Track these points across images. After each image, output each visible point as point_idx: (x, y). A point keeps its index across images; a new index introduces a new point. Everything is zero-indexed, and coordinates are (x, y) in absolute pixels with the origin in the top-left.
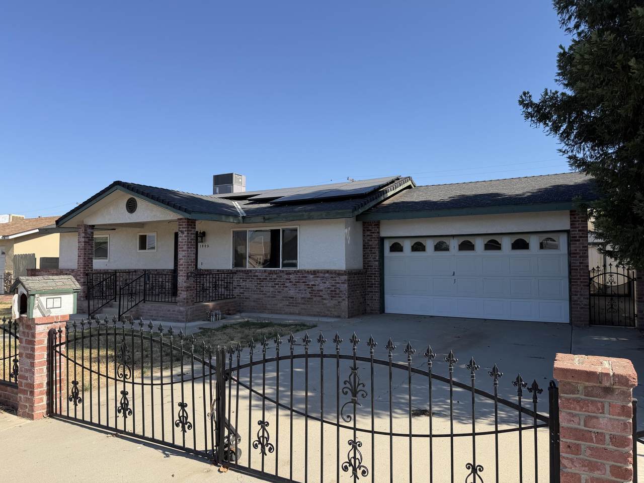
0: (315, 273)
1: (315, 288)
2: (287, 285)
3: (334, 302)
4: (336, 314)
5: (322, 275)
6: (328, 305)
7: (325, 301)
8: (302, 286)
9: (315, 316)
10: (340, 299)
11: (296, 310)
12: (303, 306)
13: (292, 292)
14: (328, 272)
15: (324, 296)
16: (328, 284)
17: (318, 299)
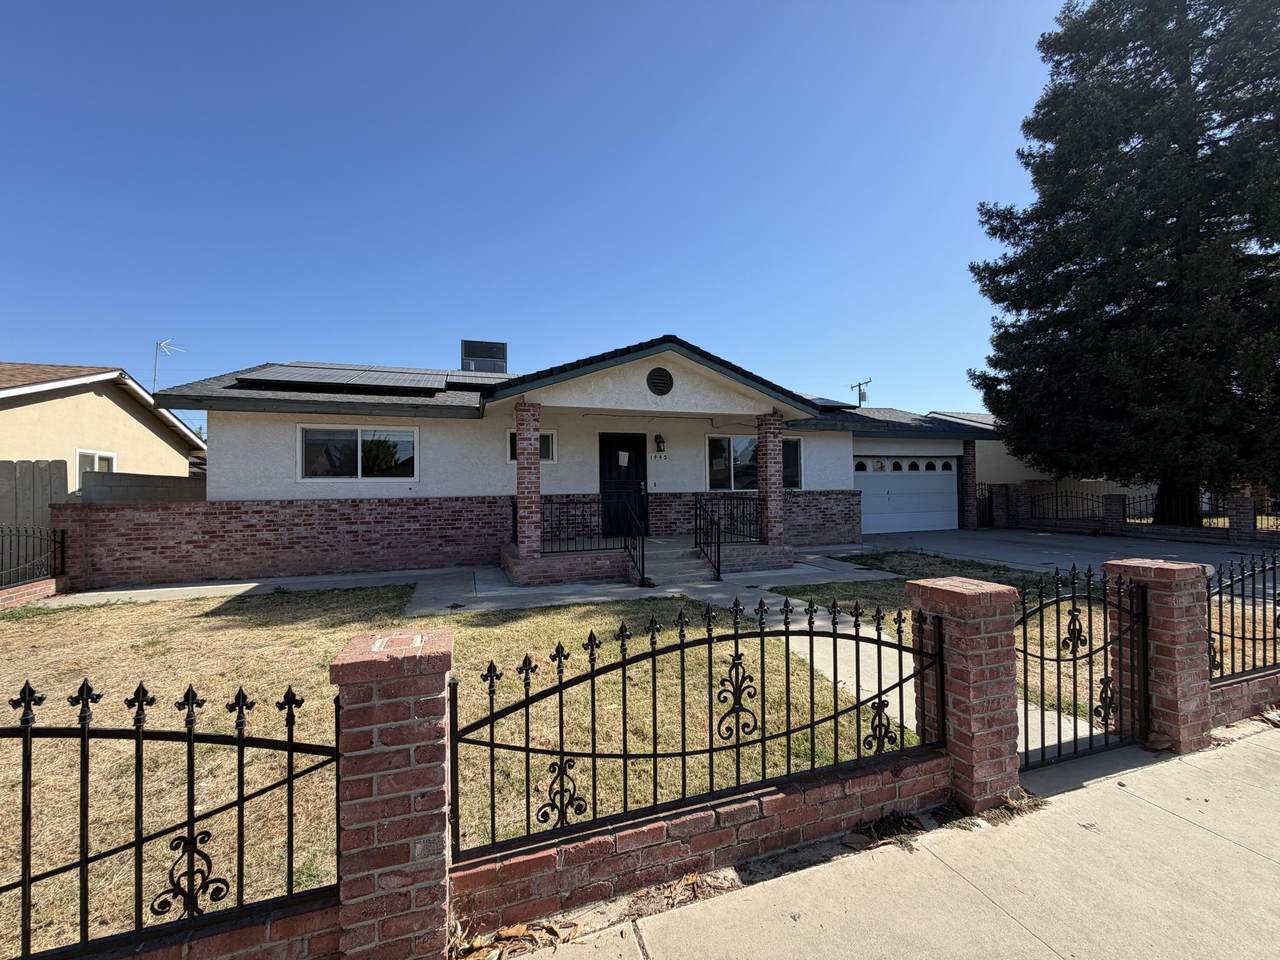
0: (827, 494)
1: (828, 512)
2: (794, 510)
3: (848, 527)
4: (850, 539)
5: (835, 496)
6: (842, 530)
7: (839, 527)
8: (814, 511)
9: (828, 544)
10: (854, 523)
11: (806, 540)
12: (815, 535)
13: (801, 519)
14: (843, 492)
15: (838, 521)
16: (841, 508)
17: (832, 525)
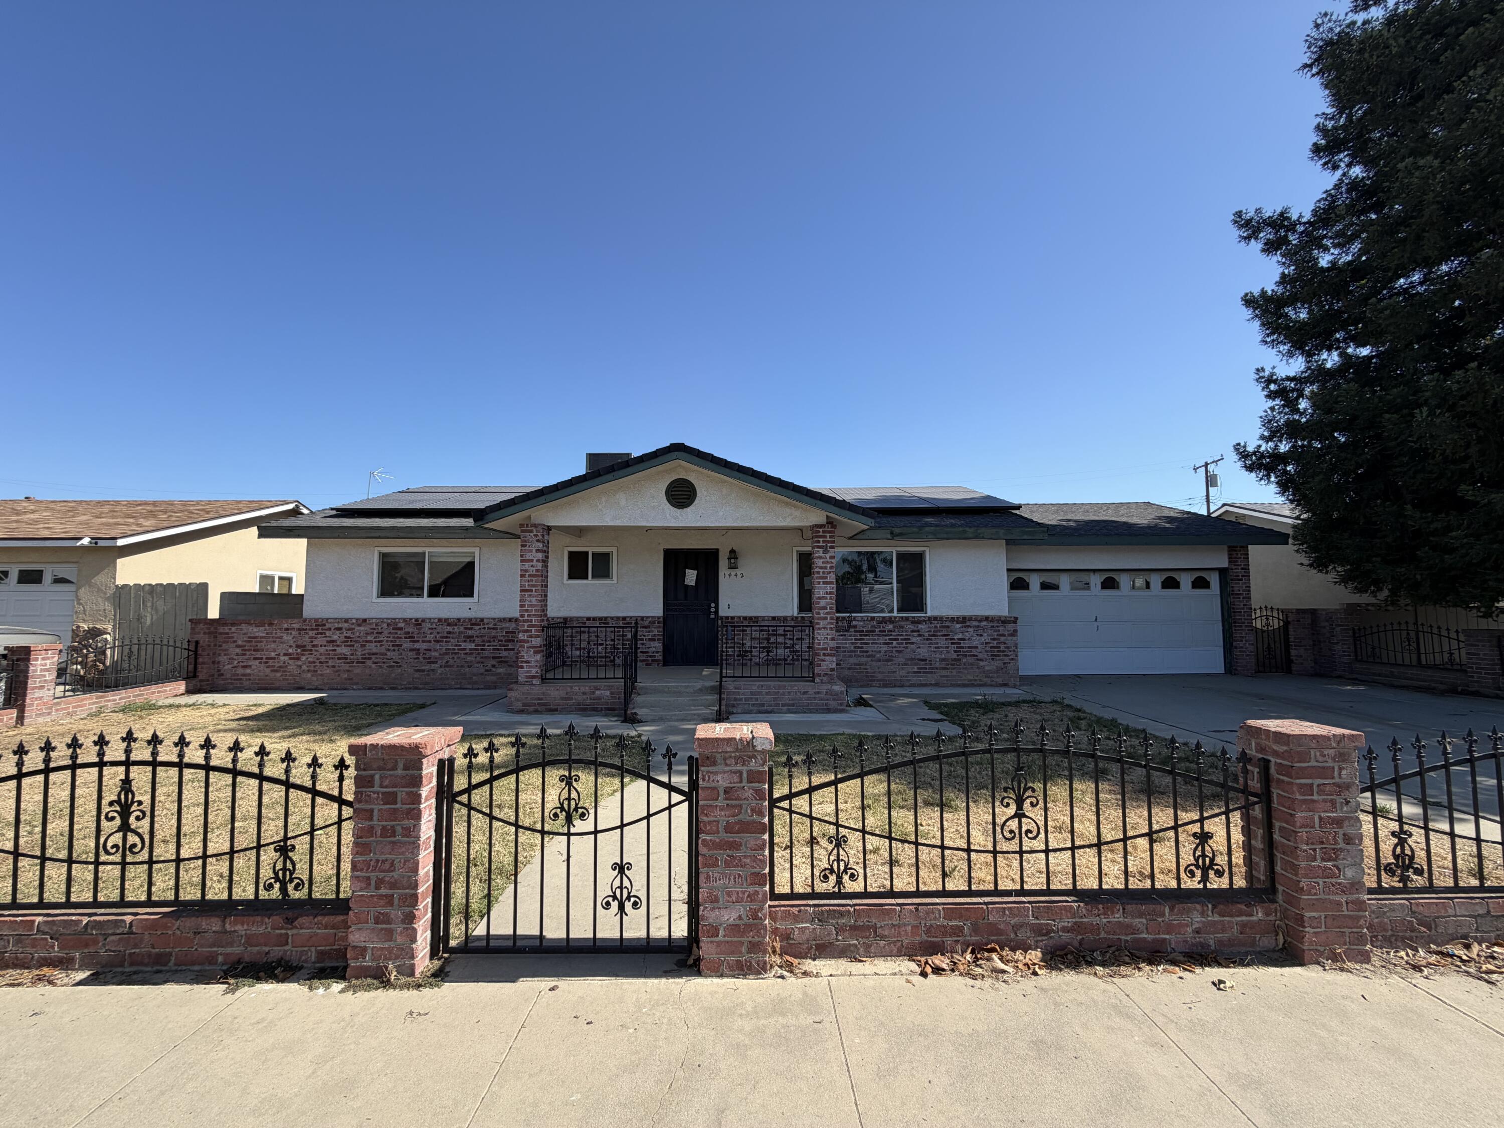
2: (913, 640)
3: (998, 664)
4: (1000, 681)
5: (975, 623)
6: (987, 668)
7: (982, 663)
8: (942, 642)
10: (1007, 660)
13: (923, 652)
15: (980, 656)
17: (971, 660)
